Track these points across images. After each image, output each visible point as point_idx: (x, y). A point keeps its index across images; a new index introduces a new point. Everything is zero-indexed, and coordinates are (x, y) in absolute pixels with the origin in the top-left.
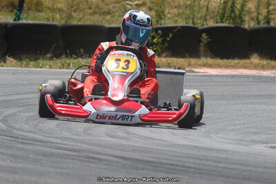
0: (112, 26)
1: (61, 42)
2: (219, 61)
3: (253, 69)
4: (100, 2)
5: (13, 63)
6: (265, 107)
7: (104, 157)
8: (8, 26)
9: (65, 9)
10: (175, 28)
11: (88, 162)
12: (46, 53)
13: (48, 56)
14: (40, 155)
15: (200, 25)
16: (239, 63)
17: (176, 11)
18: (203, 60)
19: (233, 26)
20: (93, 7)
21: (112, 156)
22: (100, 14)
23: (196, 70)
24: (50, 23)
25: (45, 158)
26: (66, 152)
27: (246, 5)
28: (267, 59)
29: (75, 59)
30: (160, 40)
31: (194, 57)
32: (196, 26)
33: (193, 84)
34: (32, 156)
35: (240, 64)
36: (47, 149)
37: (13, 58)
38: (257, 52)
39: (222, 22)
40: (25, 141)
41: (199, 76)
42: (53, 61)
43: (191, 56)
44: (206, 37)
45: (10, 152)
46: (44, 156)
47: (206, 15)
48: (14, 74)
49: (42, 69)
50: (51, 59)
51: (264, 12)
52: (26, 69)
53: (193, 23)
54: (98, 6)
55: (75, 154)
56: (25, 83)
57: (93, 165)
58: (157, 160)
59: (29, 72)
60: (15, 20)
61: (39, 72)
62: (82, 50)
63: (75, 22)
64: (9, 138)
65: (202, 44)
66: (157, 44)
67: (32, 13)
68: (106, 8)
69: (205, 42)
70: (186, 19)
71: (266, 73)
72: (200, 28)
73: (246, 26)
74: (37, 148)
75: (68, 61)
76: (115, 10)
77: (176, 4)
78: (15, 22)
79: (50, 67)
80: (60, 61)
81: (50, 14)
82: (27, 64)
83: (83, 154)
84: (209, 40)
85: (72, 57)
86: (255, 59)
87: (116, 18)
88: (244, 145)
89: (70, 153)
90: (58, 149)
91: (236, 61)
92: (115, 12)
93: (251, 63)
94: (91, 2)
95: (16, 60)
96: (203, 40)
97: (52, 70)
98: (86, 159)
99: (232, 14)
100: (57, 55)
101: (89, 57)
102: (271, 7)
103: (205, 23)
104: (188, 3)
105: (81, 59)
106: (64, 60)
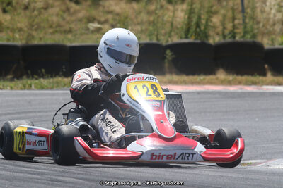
0: (74, 44)
1: (21, 62)
2: (185, 78)
3: (219, 85)
4: (61, 20)
9: (26, 29)
11: (52, 185)
12: (6, 75)
13: (9, 77)
14: (3, 179)
15: (164, 41)
16: (204, 79)
17: (139, 28)
18: (168, 77)
19: (198, 41)
20: (54, 26)
22: (61, 32)
24: (10, 43)
26: (30, 175)
27: (211, 21)
28: (233, 74)
29: (37, 79)
32: (160, 42)
35: (206, 80)
38: (222, 67)
39: (187, 37)
42: (14, 83)
43: (155, 74)
44: (170, 54)
46: (7, 180)
47: (171, 31)
49: (3, 91)
50: (12, 80)
51: (229, 26)
53: (158, 39)
54: (59, 26)
55: (39, 177)
62: (43, 70)
63: (36, 42)
65: (166, 61)
68: (67, 27)
69: (170, 59)
70: (149, 35)
71: (232, 89)
72: (164, 44)
73: (211, 41)
75: (29, 82)
76: (77, 28)
77: (139, 20)
79: (12, 88)
80: (21, 82)
81: (11, 34)
83: (47, 176)
84: (174, 56)
85: (33, 77)
86: (221, 75)
89: (34, 176)
90: (21, 173)
91: (202, 77)
92: (76, 30)
93: (217, 79)
96: (167, 57)
97: (14, 92)
98: (50, 182)
99: (198, 30)
100: (18, 76)
101: (52, 77)
102: (236, 22)
103: (169, 40)
104: (152, 19)
105: (42, 80)
106: (26, 81)
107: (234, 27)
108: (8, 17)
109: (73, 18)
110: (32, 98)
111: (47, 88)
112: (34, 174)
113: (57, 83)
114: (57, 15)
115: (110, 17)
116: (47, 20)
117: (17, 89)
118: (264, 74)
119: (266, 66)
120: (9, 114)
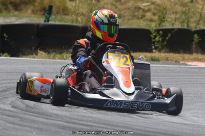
5: (43, 56)
8: (40, 26)
10: (173, 29)
12: (69, 48)
15: (193, 26)
17: (173, 16)
18: (195, 55)
23: (189, 63)
24: (74, 24)
25: (64, 131)
26: (81, 127)
30: (160, 39)
32: (189, 28)
33: (186, 75)
34: (53, 129)
37: (43, 51)
40: (49, 117)
41: (191, 68)
43: (185, 53)
44: (197, 37)
45: (37, 126)
46: (63, 129)
47: (199, 21)
48: (43, 64)
49: (65, 61)
52: (53, 60)
53: (188, 26)
55: (88, 128)
56: (52, 71)
59: (55, 63)
60: (45, 21)
61: (63, 63)
64: (37, 115)
65: (194, 43)
66: (158, 42)
67: (59, 17)
69: (197, 41)
70: (182, 22)
72: (193, 29)
76: (126, 14)
77: (174, 11)
78: (46, 23)
82: (54, 57)
83: (94, 128)
84: (200, 39)
87: (126, 21)
89: (85, 127)
92: (125, 16)
95: (45, 52)
96: (195, 40)
103: (198, 26)
104: (184, 9)
108: (74, 4)
109: (124, 7)
114: (111, 4)
115: (152, 6)
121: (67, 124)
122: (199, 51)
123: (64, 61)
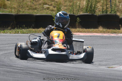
0: (37, 14)
1: (15, 22)
2: (85, 30)
3: (100, 33)
4: (32, 4)
6: (105, 50)
7: (34, 73)
11: (27, 75)
12: (8, 27)
14: (6, 72)
17: (66, 8)
18: (78, 29)
19: (90, 14)
20: (29, 7)
21: (38, 72)
22: (32, 9)
23: (75, 34)
24: (10, 13)
25: (8, 73)
26: (17, 71)
27: (97, 6)
28: (106, 29)
29: (21, 29)
31: (73, 28)
32: (74, 14)
34: (2, 72)
35: (94, 31)
36: (9, 69)
38: (101, 25)
39: (86, 13)
41: (76, 36)
42: (11, 31)
46: (7, 72)
47: (79, 10)
50: (10, 29)
51: (105, 7)
54: (31, 6)
57: (29, 76)
58: (57, 74)
59: (1, 36)
61: (5, 35)
62: (24, 25)
63: (21, 13)
65: (77, 22)
67: (2, 9)
68: (34, 7)
70: (70, 11)
71: (105, 35)
72: (76, 15)
74: (4, 69)
75: (18, 30)
76: (39, 7)
77: (66, 4)
79: (10, 33)
80: (14, 30)
81: (10, 10)
83: (25, 71)
84: (80, 20)
85: (20, 28)
86: (101, 29)
87: (39, 11)
88: (96, 66)
91: (92, 30)
93: (99, 30)
94: (28, 4)
96: (78, 21)
97: (11, 34)
98: (26, 74)
99: (91, 9)
100: (13, 28)
101: (28, 28)
102: (108, 6)
103: (78, 13)
104: (71, 4)
105: (23, 29)
106: (16, 30)
107: (107, 8)
108: (9, 2)
109: (37, 3)
110: (19, 37)
111: (26, 33)
112: (20, 70)
113: (30, 31)
114: (31, 2)
115: (53, 3)
116: (26, 4)
117: (13, 33)
118: (119, 29)
119: (120, 25)
120: (9, 44)
121: (10, 69)
122: (80, 27)
123: (6, 34)
